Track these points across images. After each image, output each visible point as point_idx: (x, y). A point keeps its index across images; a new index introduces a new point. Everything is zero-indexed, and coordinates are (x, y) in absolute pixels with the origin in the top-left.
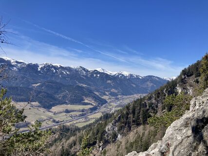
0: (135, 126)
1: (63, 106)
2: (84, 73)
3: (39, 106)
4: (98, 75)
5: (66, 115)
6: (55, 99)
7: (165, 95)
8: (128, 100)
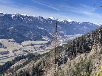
0: (78, 53)
1: (29, 41)
2: (42, 20)
3: (14, 42)
4: (51, 22)
5: (31, 47)
6: (24, 37)
7: (99, 35)
8: (71, 38)
